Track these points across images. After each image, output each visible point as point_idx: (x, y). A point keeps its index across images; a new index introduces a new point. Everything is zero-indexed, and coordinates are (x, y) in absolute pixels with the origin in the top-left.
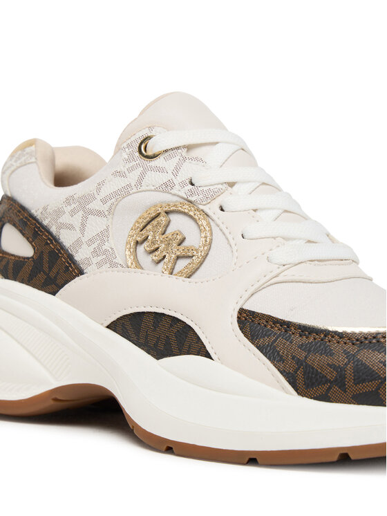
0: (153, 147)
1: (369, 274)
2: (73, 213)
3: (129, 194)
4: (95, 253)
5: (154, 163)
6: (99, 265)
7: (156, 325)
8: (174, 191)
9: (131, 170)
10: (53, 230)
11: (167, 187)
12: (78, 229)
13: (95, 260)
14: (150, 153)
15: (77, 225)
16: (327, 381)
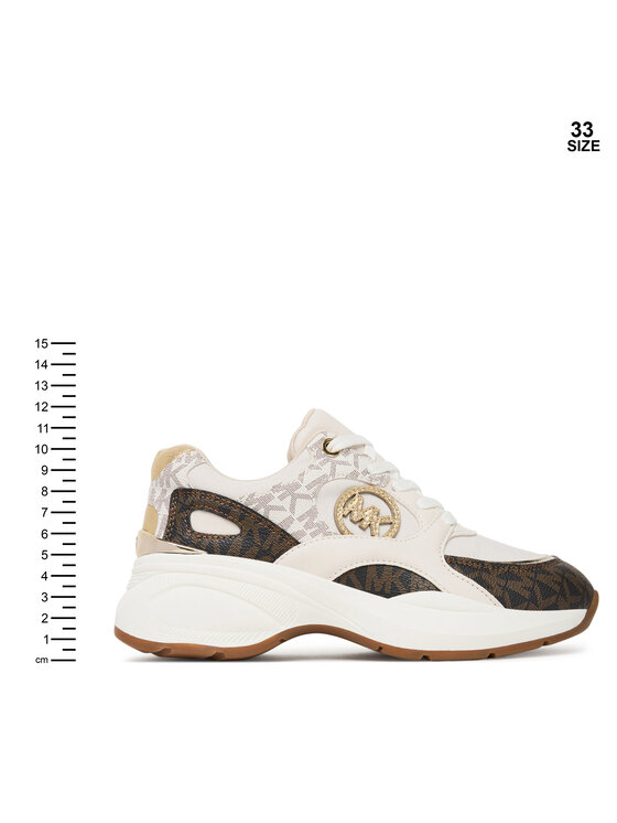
0: (332, 447)
1: (473, 529)
2: (282, 498)
3: (327, 481)
4: (307, 526)
5: (340, 458)
6: (314, 535)
7: (379, 575)
8: (359, 478)
9: (322, 464)
10: (261, 512)
11: (354, 475)
12: (288, 509)
13: (309, 532)
14: (333, 451)
15: (287, 507)
16: (526, 600)
